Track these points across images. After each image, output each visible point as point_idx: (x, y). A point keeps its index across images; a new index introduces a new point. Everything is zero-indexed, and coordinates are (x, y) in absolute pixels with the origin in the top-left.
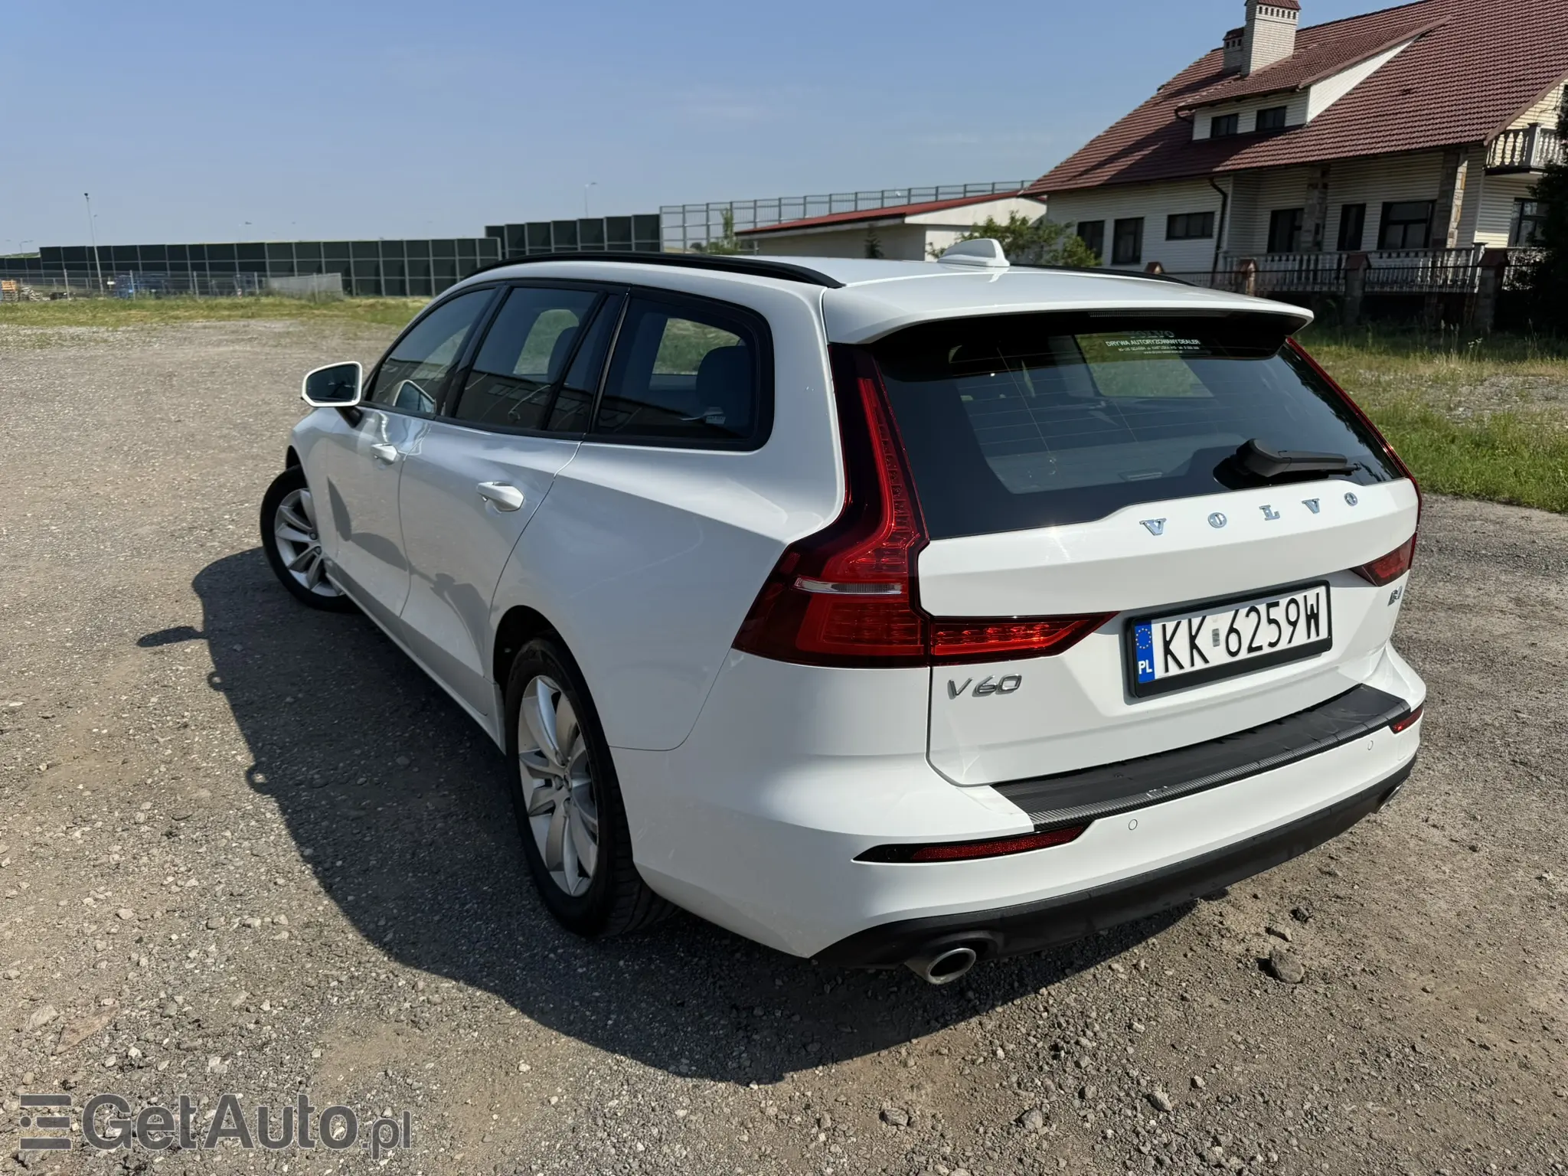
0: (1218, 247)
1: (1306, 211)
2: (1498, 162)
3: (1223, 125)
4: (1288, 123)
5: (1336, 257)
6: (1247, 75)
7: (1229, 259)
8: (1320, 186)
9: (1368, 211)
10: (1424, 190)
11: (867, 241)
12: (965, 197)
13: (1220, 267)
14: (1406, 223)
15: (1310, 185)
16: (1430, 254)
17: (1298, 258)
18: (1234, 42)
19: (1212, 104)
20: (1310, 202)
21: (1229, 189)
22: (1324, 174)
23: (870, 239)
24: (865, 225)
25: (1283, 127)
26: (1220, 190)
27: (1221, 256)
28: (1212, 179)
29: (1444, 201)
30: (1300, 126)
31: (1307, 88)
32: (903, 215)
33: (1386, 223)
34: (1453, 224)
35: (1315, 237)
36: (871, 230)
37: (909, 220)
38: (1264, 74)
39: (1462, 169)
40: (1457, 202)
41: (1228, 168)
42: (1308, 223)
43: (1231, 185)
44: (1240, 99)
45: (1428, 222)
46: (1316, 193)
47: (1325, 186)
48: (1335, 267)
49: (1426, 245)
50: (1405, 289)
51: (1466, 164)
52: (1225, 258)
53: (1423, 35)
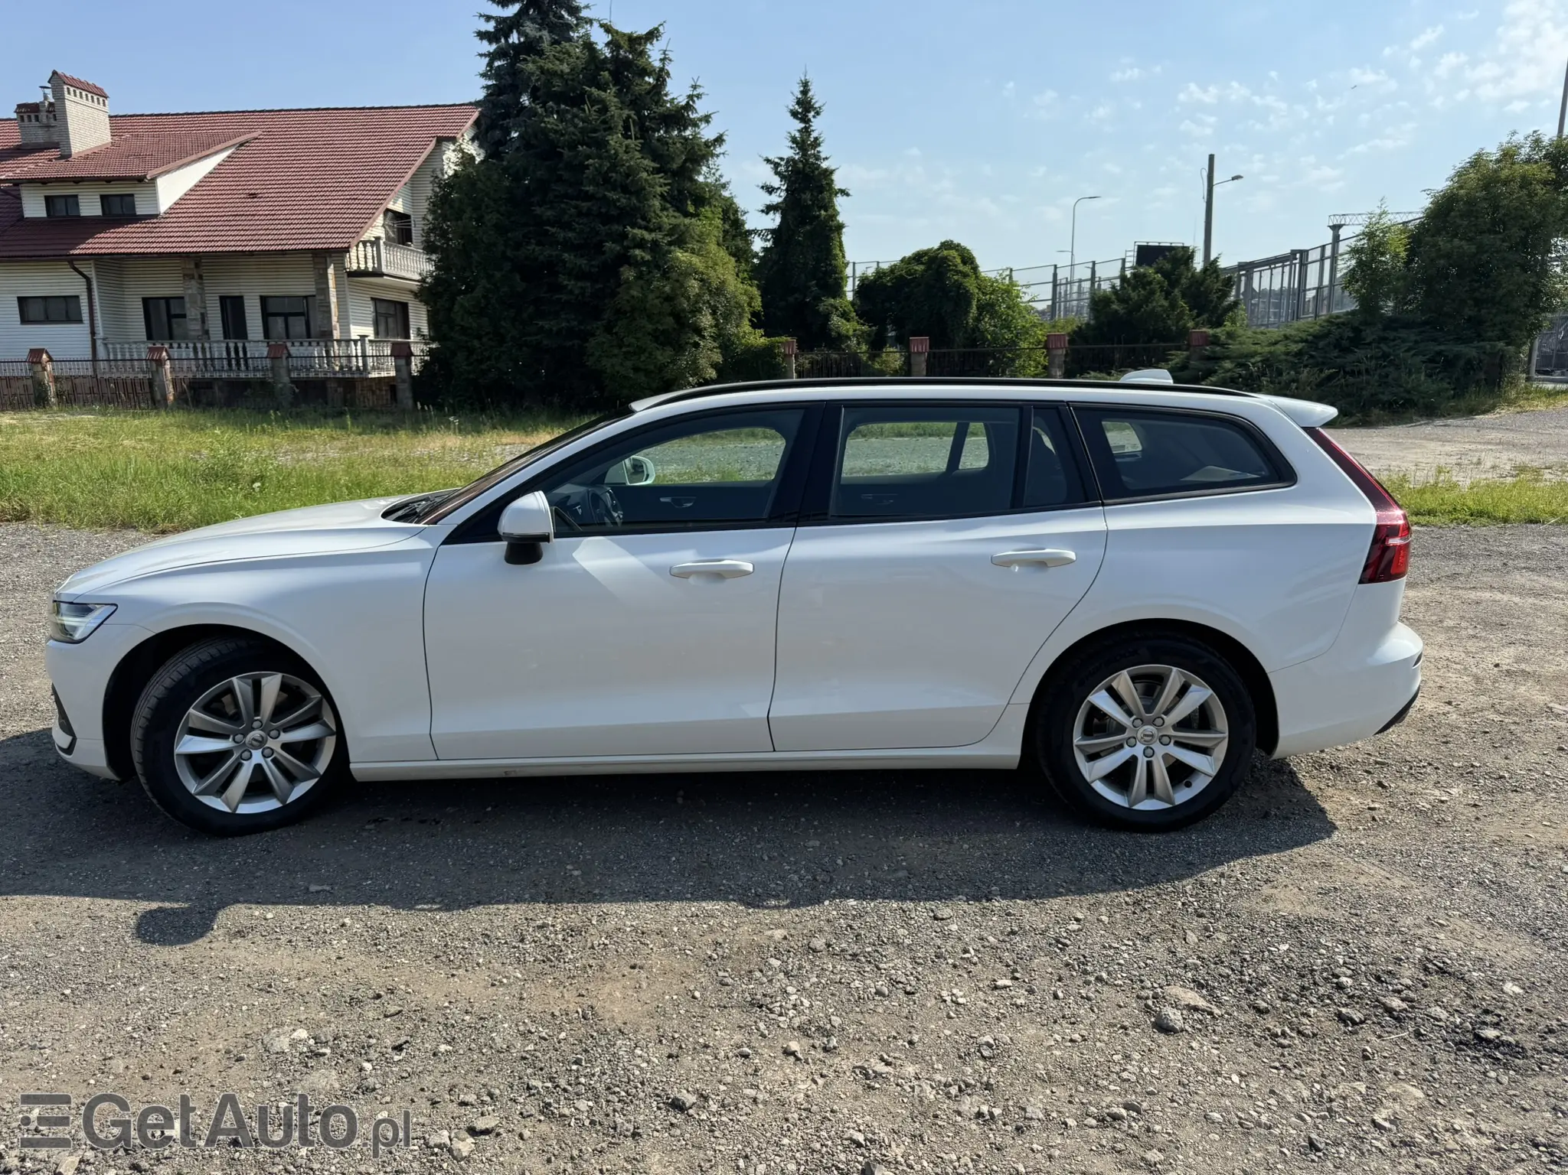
0: (93, 333)
1: (187, 299)
2: (355, 267)
3: (60, 206)
4: (139, 211)
5: (224, 345)
6: (70, 156)
7: (110, 346)
8: (196, 276)
9: (247, 303)
10: (298, 285)
13: (102, 353)
14: (286, 316)
15: (185, 275)
16: (322, 344)
17: (191, 345)
18: (29, 117)
19: (44, 182)
20: (190, 292)
21: (92, 274)
22: (197, 266)
25: (135, 215)
26: (81, 273)
27: (99, 343)
28: (72, 261)
29: (322, 297)
30: (156, 216)
31: (153, 180)
33: (266, 315)
34: (334, 319)
35: (203, 327)
38: (87, 157)
39: (331, 271)
40: (333, 299)
41: (83, 252)
42: (193, 313)
43: (93, 269)
44: (77, 181)
45: (305, 314)
46: (193, 282)
47: (201, 277)
48: (225, 355)
49: (309, 336)
50: (303, 375)
51: (332, 266)
52: (105, 344)
53: (242, 145)
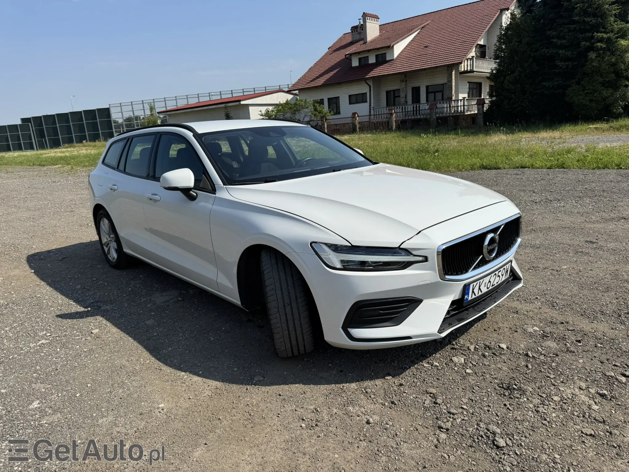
0: (370, 106)
1: (401, 90)
2: (463, 70)
3: (363, 60)
4: (387, 59)
5: (412, 106)
6: (367, 42)
7: (375, 110)
8: (405, 81)
9: (421, 89)
10: (440, 80)
11: (225, 112)
12: (266, 92)
13: (372, 113)
14: (435, 93)
15: (401, 81)
16: (448, 102)
17: (401, 107)
18: (355, 31)
19: (359, 53)
20: (402, 87)
21: (371, 84)
22: (405, 77)
23: (226, 111)
24: (223, 105)
25: (386, 61)
26: (368, 84)
27: (372, 109)
28: (366, 80)
29: (449, 84)
30: (392, 60)
31: (393, 46)
32: (239, 101)
33: (428, 93)
34: (453, 92)
35: (405, 100)
36: (226, 107)
37: (242, 103)
38: (372, 41)
39: (454, 73)
40: (454, 84)
41: (369, 76)
42: (402, 95)
43: (372, 83)
44: (369, 51)
45: (442, 91)
46: (404, 83)
47: (406, 81)
48: (412, 110)
49: (443, 99)
50: (441, 115)
51: (454, 71)
52: (374, 109)
53: (423, 28)
